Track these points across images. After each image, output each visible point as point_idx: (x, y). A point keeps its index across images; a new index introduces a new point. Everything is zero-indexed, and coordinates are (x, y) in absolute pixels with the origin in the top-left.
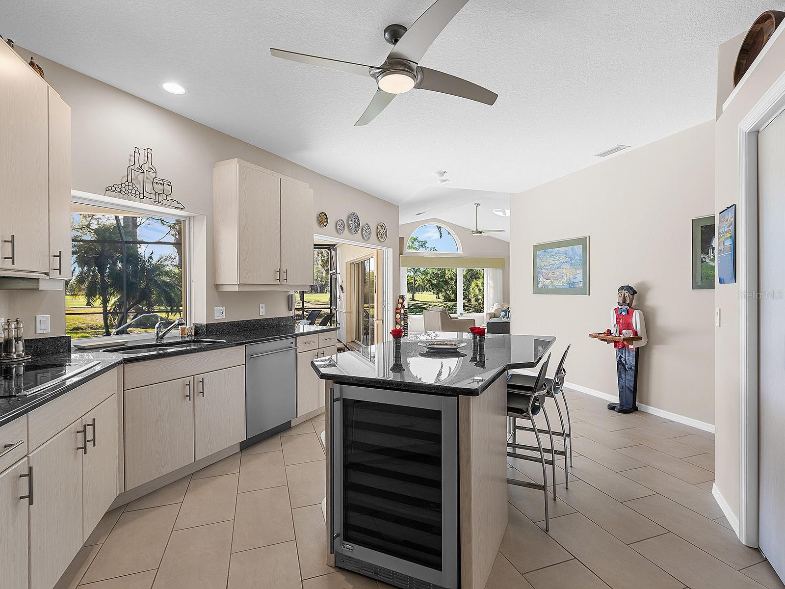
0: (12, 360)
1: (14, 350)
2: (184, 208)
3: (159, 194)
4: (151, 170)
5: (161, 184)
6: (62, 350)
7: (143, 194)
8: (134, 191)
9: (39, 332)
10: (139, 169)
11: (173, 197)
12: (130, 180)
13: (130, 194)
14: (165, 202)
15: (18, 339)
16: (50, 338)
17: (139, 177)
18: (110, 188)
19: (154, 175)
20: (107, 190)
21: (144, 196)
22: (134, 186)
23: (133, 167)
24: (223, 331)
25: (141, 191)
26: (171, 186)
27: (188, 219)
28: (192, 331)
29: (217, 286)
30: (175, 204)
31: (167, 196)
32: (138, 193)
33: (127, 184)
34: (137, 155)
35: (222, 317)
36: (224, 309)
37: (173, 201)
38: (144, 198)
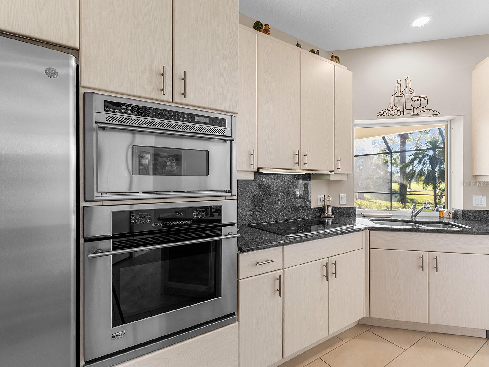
0: (325, 217)
1: (326, 212)
2: (439, 114)
3: (416, 108)
4: (410, 93)
5: (418, 100)
6: (351, 215)
7: (404, 111)
8: (396, 111)
9: (341, 203)
10: (400, 94)
11: (429, 107)
12: (393, 104)
13: (393, 114)
14: (422, 113)
15: (329, 206)
16: (346, 207)
17: (401, 101)
18: (380, 114)
19: (412, 95)
20: (378, 115)
21: (404, 113)
22: (396, 108)
23: (396, 95)
24: (482, 219)
25: (401, 110)
26: (427, 99)
27: (449, 122)
28: (449, 214)
29: (475, 177)
30: (431, 113)
31: (423, 108)
32: (399, 112)
33: (391, 107)
34: (399, 85)
35: (482, 205)
36: (484, 198)
37: (428, 110)
38: (404, 115)
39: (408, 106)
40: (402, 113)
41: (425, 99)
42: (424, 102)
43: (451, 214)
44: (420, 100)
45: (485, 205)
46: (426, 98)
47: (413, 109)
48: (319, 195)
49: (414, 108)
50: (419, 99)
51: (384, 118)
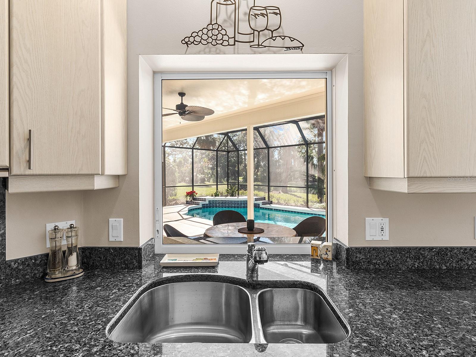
2: (303, 46)
3: (259, 32)
5: (262, 15)
7: (234, 37)
8: (220, 37)
9: (111, 239)
11: (282, 32)
12: (214, 21)
13: (214, 43)
14: (269, 42)
15: (71, 250)
18: (187, 40)
20: (184, 42)
21: (235, 41)
22: (220, 29)
23: (219, 1)
24: (383, 265)
25: (231, 33)
26: (280, 14)
27: (329, 73)
28: (328, 252)
29: (370, 180)
30: (288, 43)
31: (272, 32)
32: (226, 38)
33: (210, 28)
35: (382, 237)
36: (386, 221)
37: (283, 37)
38: (234, 45)
39: (244, 27)
40: (232, 41)
41: (276, 14)
42: (274, 20)
43: (329, 251)
44: (267, 15)
45: (386, 237)
46: (277, 11)
47: (254, 33)
48: (47, 225)
49: (254, 30)
50: (264, 12)
51: (199, 53)
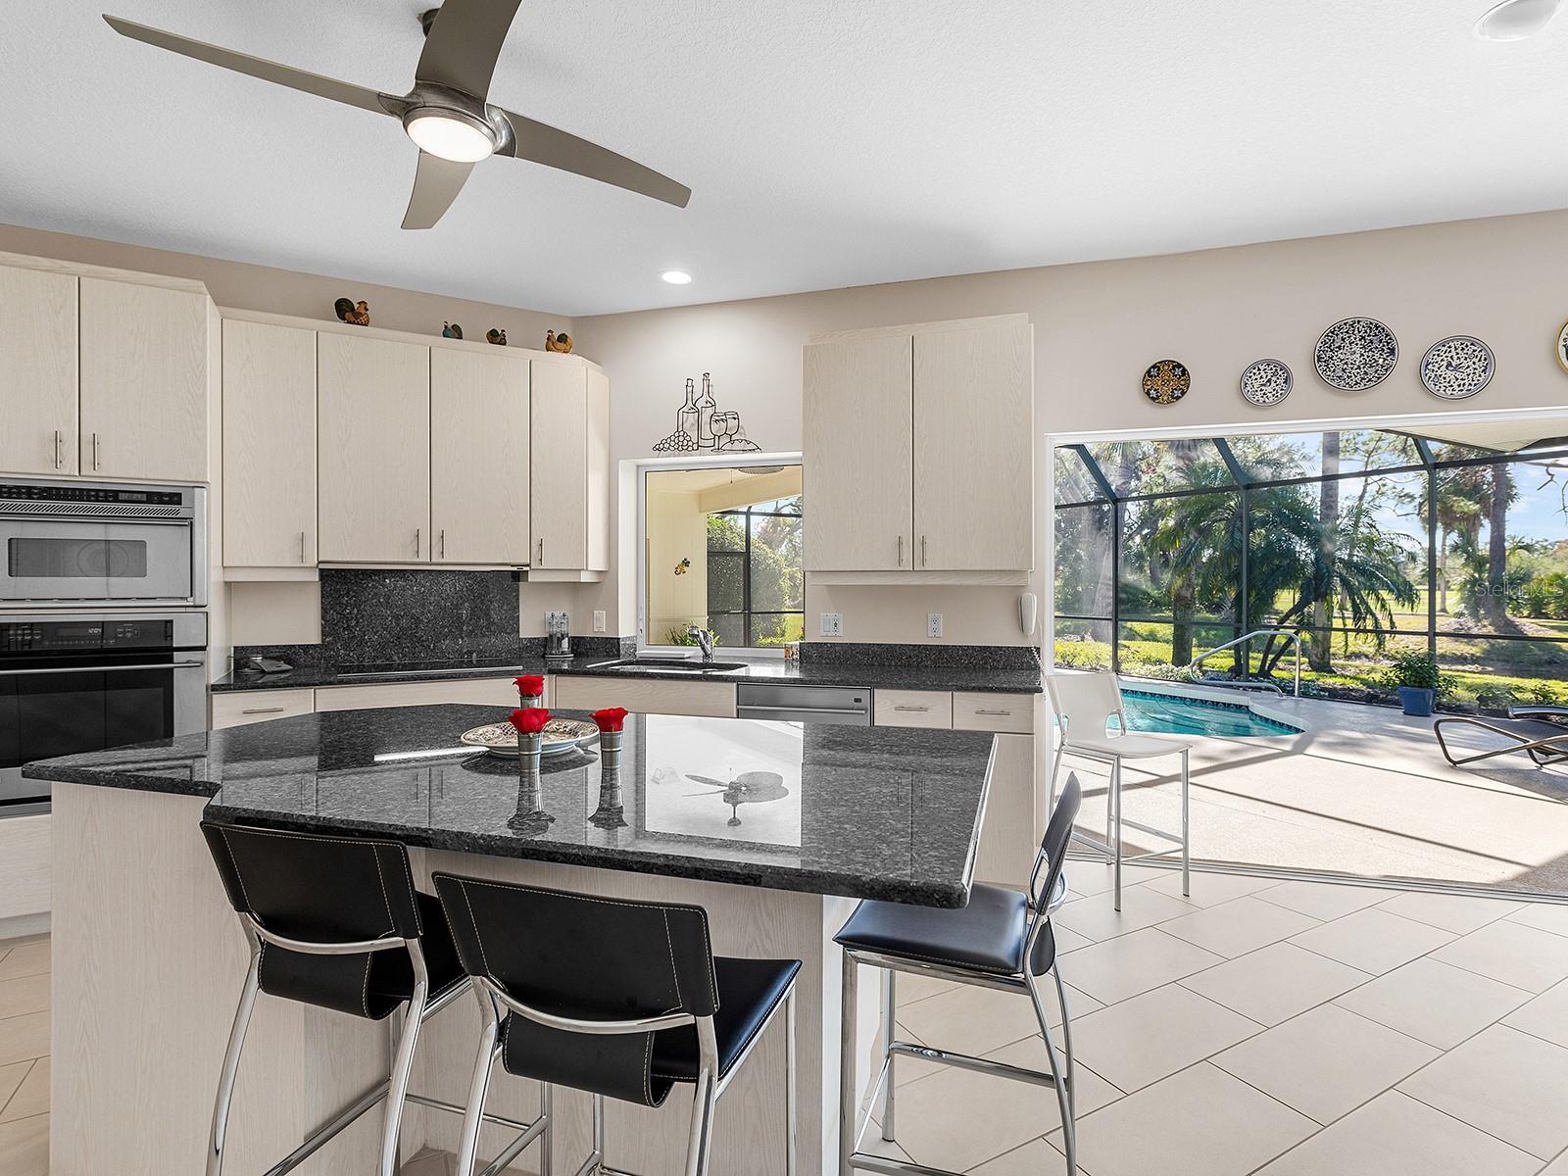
2: (758, 448)
3: (719, 437)
4: (709, 404)
5: (722, 420)
7: (698, 442)
8: (685, 442)
10: (693, 408)
11: (741, 434)
12: (680, 428)
13: (681, 448)
14: (728, 446)
17: (693, 421)
18: (657, 447)
19: (712, 410)
20: (655, 449)
21: (698, 446)
22: (686, 435)
23: (685, 409)
25: (694, 439)
30: (744, 445)
31: (731, 436)
32: (690, 443)
33: (677, 434)
34: (690, 389)
35: (836, 633)
36: (840, 618)
37: (739, 441)
38: (698, 449)
39: (706, 433)
40: (695, 446)
41: (735, 418)
42: (732, 423)
44: (726, 421)
45: (840, 633)
47: (714, 438)
48: (547, 612)
49: (715, 435)
50: (724, 417)
51: (669, 456)
